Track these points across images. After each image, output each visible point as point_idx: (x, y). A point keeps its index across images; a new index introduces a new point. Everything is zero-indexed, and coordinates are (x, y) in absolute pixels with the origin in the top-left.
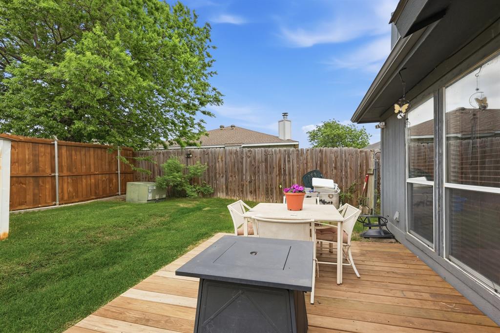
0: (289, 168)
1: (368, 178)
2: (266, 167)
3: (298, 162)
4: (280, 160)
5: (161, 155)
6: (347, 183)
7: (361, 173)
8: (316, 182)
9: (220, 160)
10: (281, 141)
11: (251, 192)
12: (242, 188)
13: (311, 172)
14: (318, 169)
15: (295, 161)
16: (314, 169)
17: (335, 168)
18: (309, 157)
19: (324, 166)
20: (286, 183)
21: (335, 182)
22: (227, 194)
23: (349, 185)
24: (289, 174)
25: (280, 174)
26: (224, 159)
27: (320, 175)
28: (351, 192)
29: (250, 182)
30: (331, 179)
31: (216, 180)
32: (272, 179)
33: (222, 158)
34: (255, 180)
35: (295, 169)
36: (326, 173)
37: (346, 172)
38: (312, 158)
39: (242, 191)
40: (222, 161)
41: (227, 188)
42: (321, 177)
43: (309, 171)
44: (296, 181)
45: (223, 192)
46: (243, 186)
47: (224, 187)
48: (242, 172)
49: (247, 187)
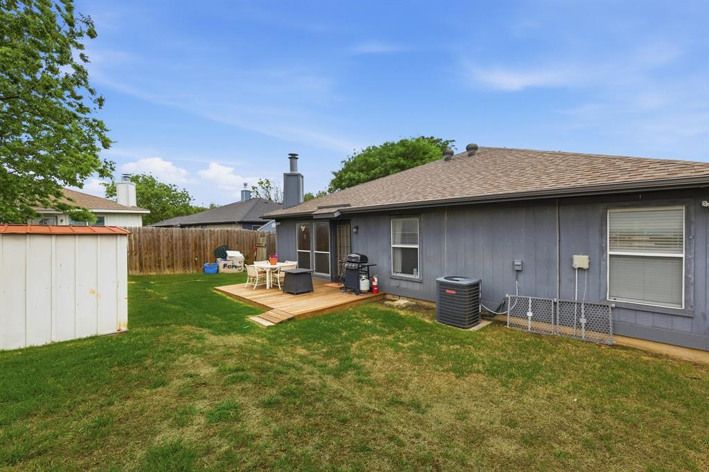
0: (204, 245)
1: (256, 249)
2: (183, 244)
3: (211, 239)
8: (230, 253)
11: (168, 267)
12: (160, 263)
13: (223, 247)
16: (225, 244)
20: (200, 256)
21: (241, 253)
22: (141, 271)
24: (204, 249)
25: (195, 250)
26: (137, 237)
29: (168, 257)
30: (237, 251)
32: (188, 253)
34: (172, 255)
35: (208, 244)
36: (231, 246)
39: (159, 266)
41: (141, 265)
42: (231, 250)
43: (219, 246)
44: (208, 253)
45: (136, 269)
46: (159, 262)
47: (138, 264)
48: (159, 249)
49: (165, 262)
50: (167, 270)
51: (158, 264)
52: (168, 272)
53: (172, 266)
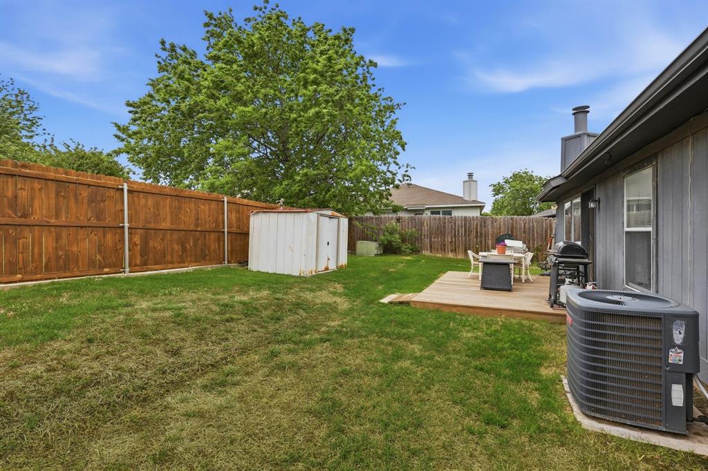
0: (485, 232)
1: (551, 240)
2: (465, 231)
3: (492, 227)
4: (477, 225)
5: (374, 220)
6: (534, 244)
7: (546, 236)
8: (508, 242)
9: (425, 224)
10: (467, 202)
11: (452, 251)
12: (444, 247)
13: (503, 235)
14: (510, 232)
15: (490, 227)
16: (506, 233)
17: (524, 232)
18: (502, 223)
19: (515, 231)
20: (482, 244)
21: (524, 243)
22: (431, 252)
23: (535, 246)
24: (485, 236)
25: (477, 236)
26: (429, 223)
27: (511, 237)
28: (537, 251)
29: (451, 242)
30: (520, 240)
31: (421, 240)
32: (470, 240)
33: (427, 223)
34: (455, 241)
35: (490, 232)
36: (516, 236)
37: (533, 235)
38: (504, 224)
39: (444, 250)
40: (427, 225)
41: (431, 247)
42: (512, 239)
43: (502, 234)
44: (490, 241)
45: (427, 250)
46: (445, 245)
47: (429, 246)
48: (444, 234)
49: (449, 247)
50: (450, 253)
51: (443, 248)
52: (451, 255)
53: (454, 250)
